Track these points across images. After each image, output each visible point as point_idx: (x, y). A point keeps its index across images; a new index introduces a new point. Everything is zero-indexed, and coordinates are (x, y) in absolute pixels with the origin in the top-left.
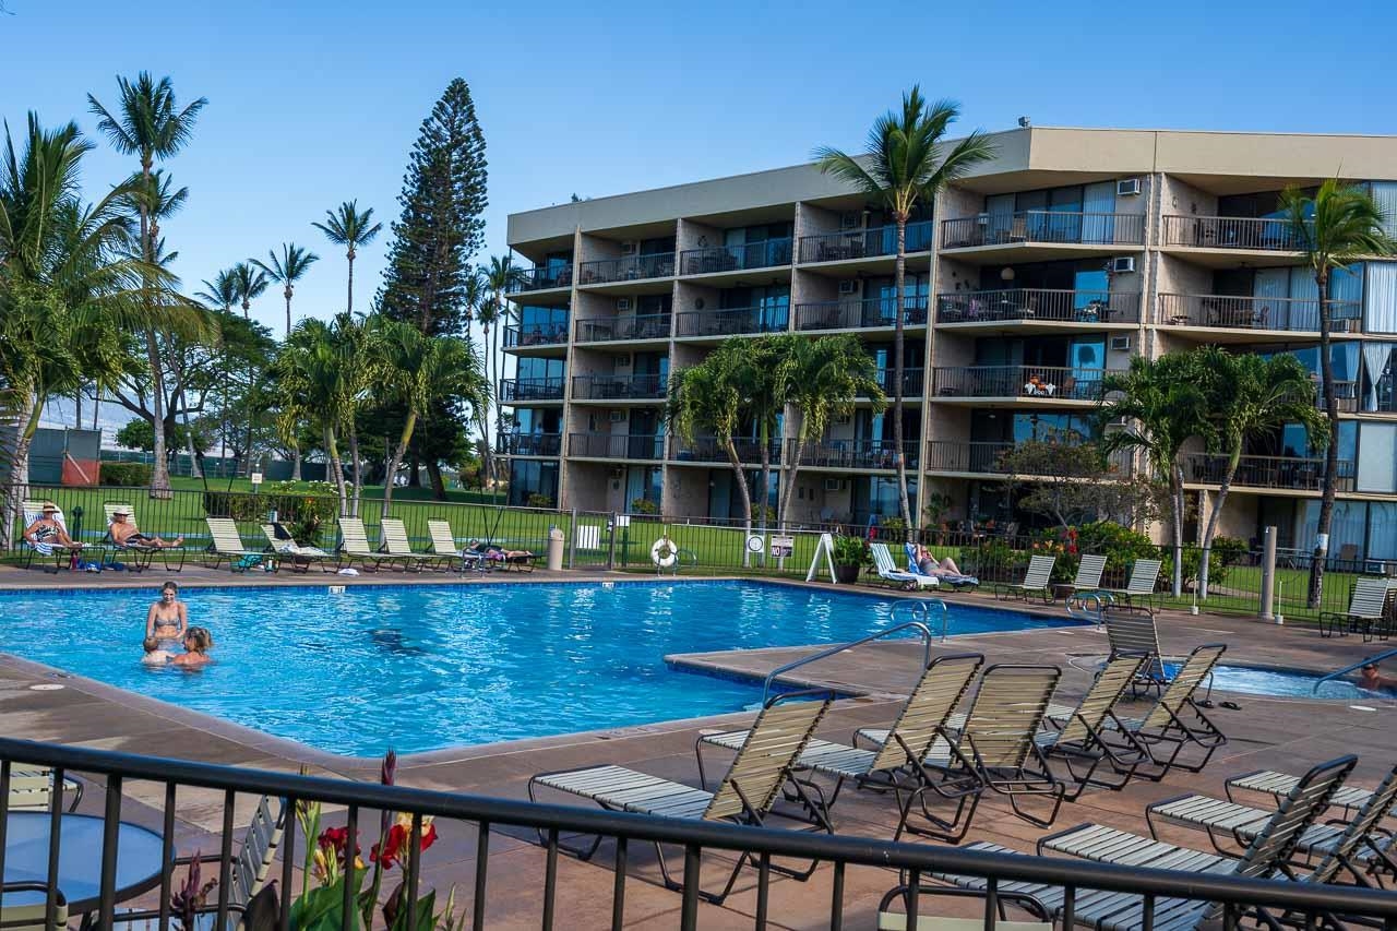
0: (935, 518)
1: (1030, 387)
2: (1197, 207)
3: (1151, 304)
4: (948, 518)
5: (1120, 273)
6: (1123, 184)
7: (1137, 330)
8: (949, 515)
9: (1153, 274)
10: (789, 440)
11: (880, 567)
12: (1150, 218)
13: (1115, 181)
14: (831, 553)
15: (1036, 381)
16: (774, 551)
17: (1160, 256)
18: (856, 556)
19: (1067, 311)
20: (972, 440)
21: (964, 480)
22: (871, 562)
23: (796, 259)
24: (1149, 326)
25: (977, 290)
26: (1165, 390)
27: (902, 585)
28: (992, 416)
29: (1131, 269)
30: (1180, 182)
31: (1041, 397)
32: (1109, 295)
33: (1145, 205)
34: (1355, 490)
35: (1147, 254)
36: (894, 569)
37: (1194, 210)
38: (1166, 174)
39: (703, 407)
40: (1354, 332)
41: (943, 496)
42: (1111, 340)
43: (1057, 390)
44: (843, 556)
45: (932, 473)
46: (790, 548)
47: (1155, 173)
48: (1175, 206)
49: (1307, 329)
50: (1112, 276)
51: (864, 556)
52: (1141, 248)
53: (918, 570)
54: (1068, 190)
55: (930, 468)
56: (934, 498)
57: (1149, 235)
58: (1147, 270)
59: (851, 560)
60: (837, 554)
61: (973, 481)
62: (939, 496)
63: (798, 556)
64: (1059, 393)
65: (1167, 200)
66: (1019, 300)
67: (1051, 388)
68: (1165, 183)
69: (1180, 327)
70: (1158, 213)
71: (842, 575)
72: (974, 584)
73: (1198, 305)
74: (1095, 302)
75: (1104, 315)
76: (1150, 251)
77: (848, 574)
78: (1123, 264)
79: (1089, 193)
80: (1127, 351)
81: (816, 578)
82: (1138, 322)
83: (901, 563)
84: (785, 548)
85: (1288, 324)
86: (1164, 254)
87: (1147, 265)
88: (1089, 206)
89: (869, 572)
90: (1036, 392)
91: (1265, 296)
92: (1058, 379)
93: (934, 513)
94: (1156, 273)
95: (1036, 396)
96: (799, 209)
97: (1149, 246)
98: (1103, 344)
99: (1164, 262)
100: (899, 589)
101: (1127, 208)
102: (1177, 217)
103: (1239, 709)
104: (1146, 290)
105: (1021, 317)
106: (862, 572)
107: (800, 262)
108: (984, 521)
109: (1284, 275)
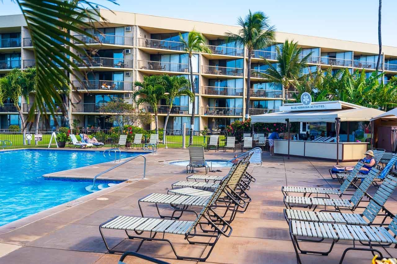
0: (75, 127)
1: (103, 87)
2: (146, 36)
3: (136, 63)
4: (79, 126)
5: (127, 54)
6: (127, 28)
7: (132, 70)
8: (79, 125)
9: (136, 55)
10: (24, 104)
11: (73, 142)
12: (134, 38)
13: (124, 27)
14: (56, 138)
15: (105, 85)
16: (36, 139)
17: (138, 50)
18: (65, 139)
19: (112, 65)
20: (84, 103)
21: (83, 115)
22: (70, 141)
23: (23, 45)
24: (135, 69)
25: (83, 57)
26: (153, 86)
27: (81, 147)
28: (91, 96)
29: (130, 53)
30: (142, 29)
31: (107, 89)
32: (124, 60)
33: (133, 34)
34: (188, 114)
35: (134, 48)
36: (78, 142)
37: (145, 37)
38: (138, 26)
39: (7, 92)
40: (187, 72)
41: (77, 120)
42: (125, 73)
43: (111, 87)
44: (60, 139)
45: (73, 113)
46: (41, 138)
47: (135, 26)
48: (141, 36)
49: (175, 71)
50: (124, 54)
51: (67, 139)
52: (132, 47)
53: (85, 142)
54: (110, 29)
55: (73, 112)
56: (74, 121)
57: (134, 43)
58: (134, 54)
59: (63, 140)
60: (59, 138)
61: (85, 115)
62: (76, 120)
63: (44, 140)
64: (111, 88)
65: (138, 34)
66: (98, 61)
67: (109, 87)
68: (138, 29)
69: (143, 70)
70: (137, 37)
71: (60, 145)
72: (102, 145)
73: (147, 64)
74: (120, 62)
75: (123, 66)
76: (135, 48)
77: (62, 145)
78: (127, 51)
79: (117, 30)
80: (129, 76)
81: (51, 147)
82: (132, 68)
83: (79, 140)
84: (39, 138)
85: (170, 70)
86: (139, 49)
87: (134, 52)
88: (117, 34)
89: (70, 144)
90: (105, 88)
91: (164, 62)
92: (110, 84)
93: (75, 125)
94: (137, 54)
95: (104, 89)
96: (22, 29)
97: (134, 46)
98: (123, 74)
99: (139, 51)
100: (80, 148)
101: (128, 35)
102: (141, 38)
103: (221, 171)
104: (134, 59)
105: (99, 65)
106: (67, 143)
107: (24, 46)
108: (90, 127)
109: (168, 56)
